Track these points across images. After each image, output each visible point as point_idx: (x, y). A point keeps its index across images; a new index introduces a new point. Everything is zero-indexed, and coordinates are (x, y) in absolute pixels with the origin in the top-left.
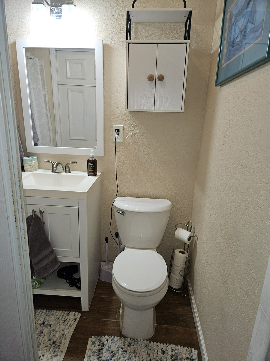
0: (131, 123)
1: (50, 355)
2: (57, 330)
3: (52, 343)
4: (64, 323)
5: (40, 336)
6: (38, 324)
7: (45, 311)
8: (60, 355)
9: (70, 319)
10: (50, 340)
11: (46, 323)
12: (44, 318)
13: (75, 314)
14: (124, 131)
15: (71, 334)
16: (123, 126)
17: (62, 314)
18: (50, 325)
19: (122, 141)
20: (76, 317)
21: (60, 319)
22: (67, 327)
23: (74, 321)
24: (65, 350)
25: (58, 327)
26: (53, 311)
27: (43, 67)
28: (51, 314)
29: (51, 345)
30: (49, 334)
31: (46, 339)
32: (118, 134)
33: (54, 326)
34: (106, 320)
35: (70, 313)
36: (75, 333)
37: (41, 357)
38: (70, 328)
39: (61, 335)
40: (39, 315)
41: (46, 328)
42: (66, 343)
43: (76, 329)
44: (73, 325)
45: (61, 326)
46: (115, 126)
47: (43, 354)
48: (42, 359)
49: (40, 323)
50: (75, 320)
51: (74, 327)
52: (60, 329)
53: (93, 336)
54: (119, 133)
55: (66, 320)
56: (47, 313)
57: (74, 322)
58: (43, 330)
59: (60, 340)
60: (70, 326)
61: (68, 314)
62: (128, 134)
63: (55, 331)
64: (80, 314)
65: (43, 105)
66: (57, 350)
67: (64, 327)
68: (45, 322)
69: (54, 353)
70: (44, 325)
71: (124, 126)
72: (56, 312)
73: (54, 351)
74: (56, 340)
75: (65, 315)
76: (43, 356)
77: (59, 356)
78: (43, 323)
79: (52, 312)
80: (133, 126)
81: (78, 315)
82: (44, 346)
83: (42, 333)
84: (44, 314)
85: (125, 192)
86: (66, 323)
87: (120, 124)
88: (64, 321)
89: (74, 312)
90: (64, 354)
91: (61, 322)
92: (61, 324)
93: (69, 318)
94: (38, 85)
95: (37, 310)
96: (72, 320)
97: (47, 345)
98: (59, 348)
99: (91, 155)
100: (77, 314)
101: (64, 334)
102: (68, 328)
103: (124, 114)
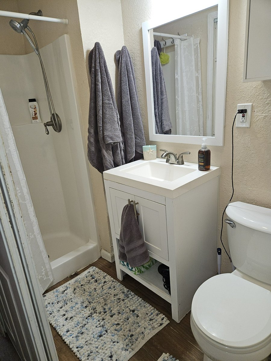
0: (265, 99)
1: (122, 347)
2: (140, 324)
3: (130, 335)
4: (149, 321)
5: (124, 322)
6: (129, 309)
7: (140, 299)
8: (130, 352)
9: (156, 321)
10: (130, 331)
11: (136, 312)
12: (136, 306)
13: (164, 318)
14: (253, 111)
15: (150, 337)
16: (251, 104)
17: (152, 311)
18: (138, 316)
19: (248, 126)
20: (163, 323)
21: (148, 315)
22: (150, 327)
23: (159, 324)
24: (137, 350)
25: (143, 322)
26: (147, 303)
27: (198, 45)
28: (144, 305)
29: (128, 336)
30: (132, 324)
31: (128, 328)
32: (244, 117)
33: (140, 319)
34: (191, 345)
35: (160, 314)
36: (155, 338)
37: (115, 342)
38: (151, 330)
39: (141, 332)
40: (134, 301)
41: (133, 317)
42: (141, 343)
43: (157, 334)
44: (156, 329)
45: (146, 323)
46: (241, 105)
47: (118, 341)
48: (115, 345)
49: (131, 309)
50: (161, 324)
51: (156, 331)
52: (143, 325)
53: (168, 354)
54: (244, 115)
55: (153, 319)
56: (141, 302)
57: (159, 326)
58: (130, 317)
59: (137, 337)
60: (153, 328)
61: (157, 315)
62: (259, 115)
63: (138, 325)
64: (168, 322)
65: (195, 88)
66: (130, 345)
67: (147, 325)
68: (135, 310)
69: (126, 346)
70: (133, 313)
71: (254, 105)
72: (149, 306)
73: (127, 344)
74: (134, 334)
75: (154, 314)
76: (118, 343)
77: (128, 352)
78: (133, 311)
79: (145, 305)
80: (268, 104)
81: (166, 322)
82: (122, 334)
83: (128, 319)
84: (139, 302)
85: (250, 196)
86: (151, 322)
87: (247, 102)
88: (151, 320)
89: (164, 316)
90: (134, 353)
91: (148, 319)
92: (146, 321)
93: (156, 319)
94: (191, 67)
95: (135, 295)
96: (157, 322)
97: (125, 334)
98: (132, 345)
99: (203, 144)
100: (165, 319)
101: (144, 332)
102: (150, 329)
103: (254, 86)
